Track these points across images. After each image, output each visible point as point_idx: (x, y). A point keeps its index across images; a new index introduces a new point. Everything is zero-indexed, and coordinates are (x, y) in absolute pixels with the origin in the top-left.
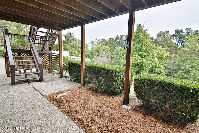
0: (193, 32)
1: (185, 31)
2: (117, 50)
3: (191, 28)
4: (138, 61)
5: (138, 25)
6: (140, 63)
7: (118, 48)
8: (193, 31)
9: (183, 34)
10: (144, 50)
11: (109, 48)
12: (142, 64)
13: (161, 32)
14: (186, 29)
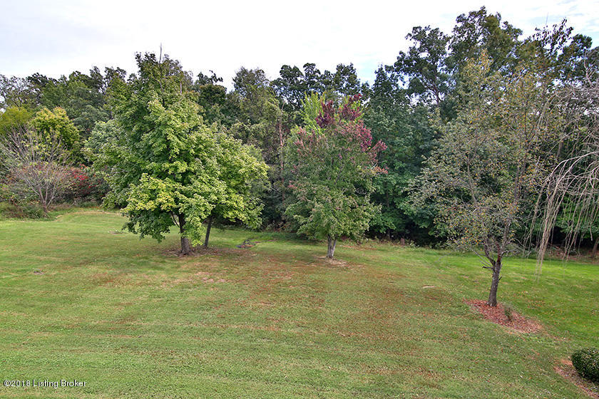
0: (319, 76)
1: (302, 70)
2: (99, 133)
3: (314, 65)
4: (161, 200)
5: (143, 57)
6: (170, 205)
7: (103, 124)
8: (320, 73)
9: (299, 79)
10: (177, 155)
11: (67, 118)
12: (175, 206)
13: (244, 72)
14: (304, 67)
